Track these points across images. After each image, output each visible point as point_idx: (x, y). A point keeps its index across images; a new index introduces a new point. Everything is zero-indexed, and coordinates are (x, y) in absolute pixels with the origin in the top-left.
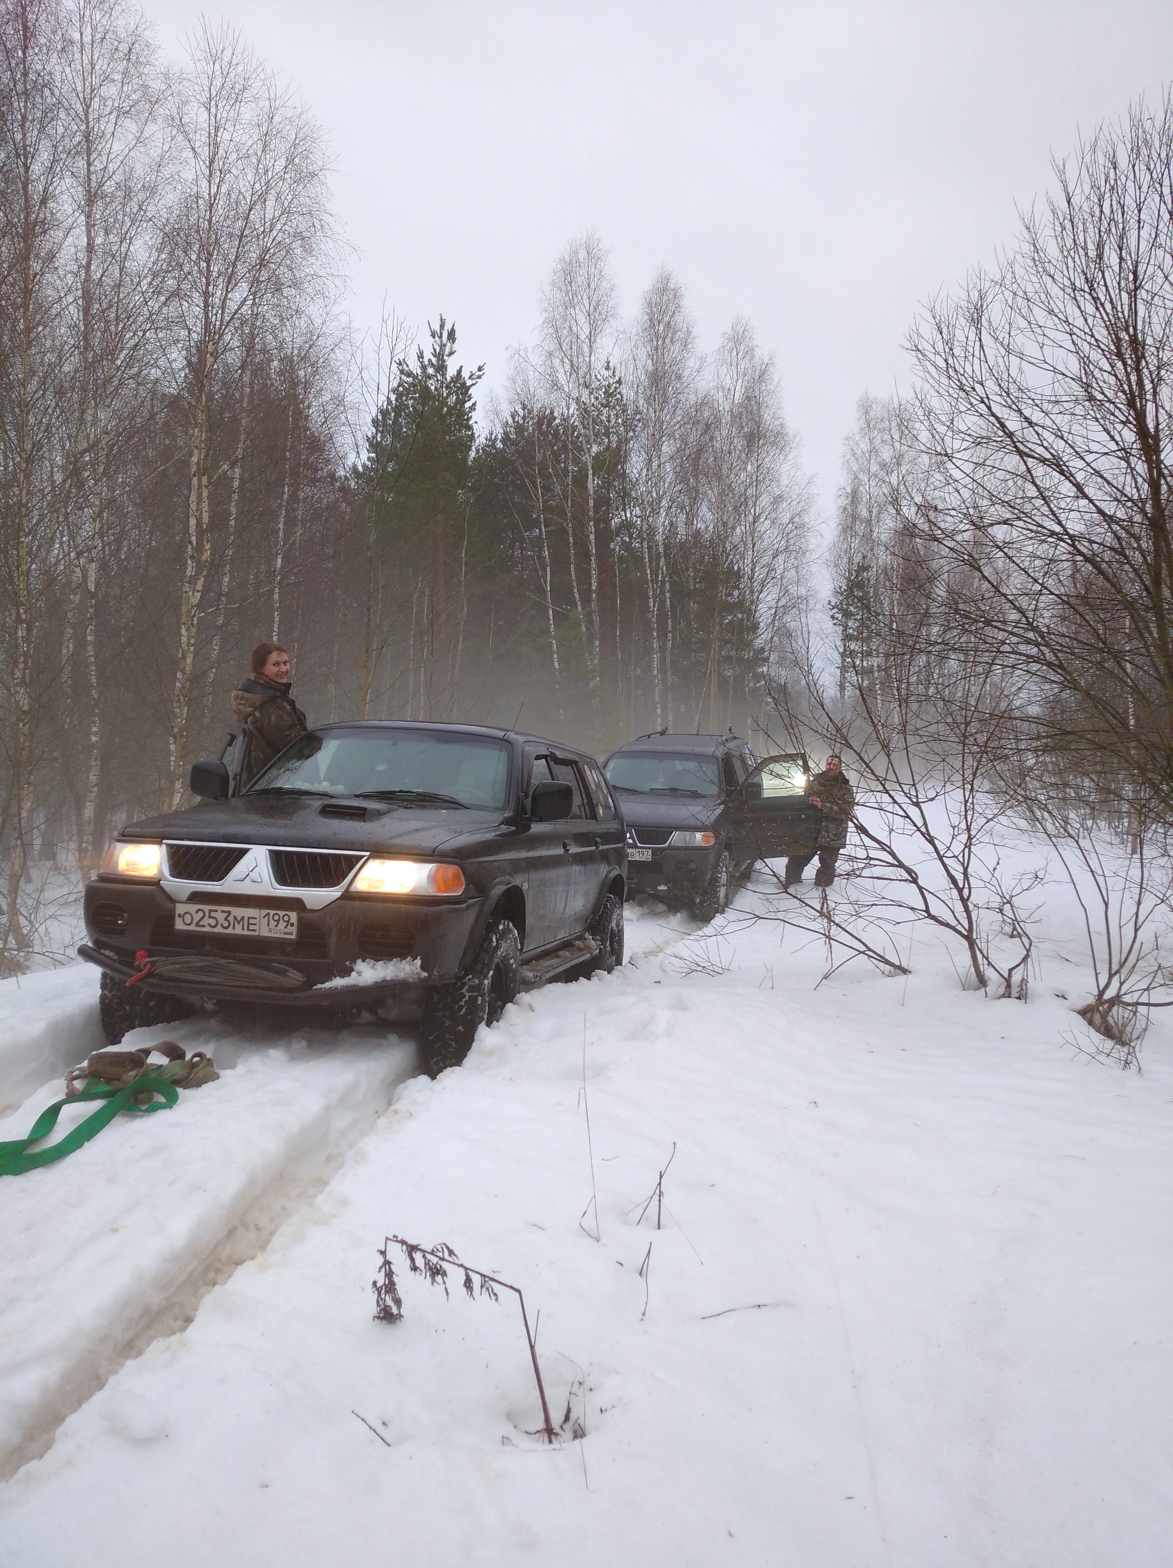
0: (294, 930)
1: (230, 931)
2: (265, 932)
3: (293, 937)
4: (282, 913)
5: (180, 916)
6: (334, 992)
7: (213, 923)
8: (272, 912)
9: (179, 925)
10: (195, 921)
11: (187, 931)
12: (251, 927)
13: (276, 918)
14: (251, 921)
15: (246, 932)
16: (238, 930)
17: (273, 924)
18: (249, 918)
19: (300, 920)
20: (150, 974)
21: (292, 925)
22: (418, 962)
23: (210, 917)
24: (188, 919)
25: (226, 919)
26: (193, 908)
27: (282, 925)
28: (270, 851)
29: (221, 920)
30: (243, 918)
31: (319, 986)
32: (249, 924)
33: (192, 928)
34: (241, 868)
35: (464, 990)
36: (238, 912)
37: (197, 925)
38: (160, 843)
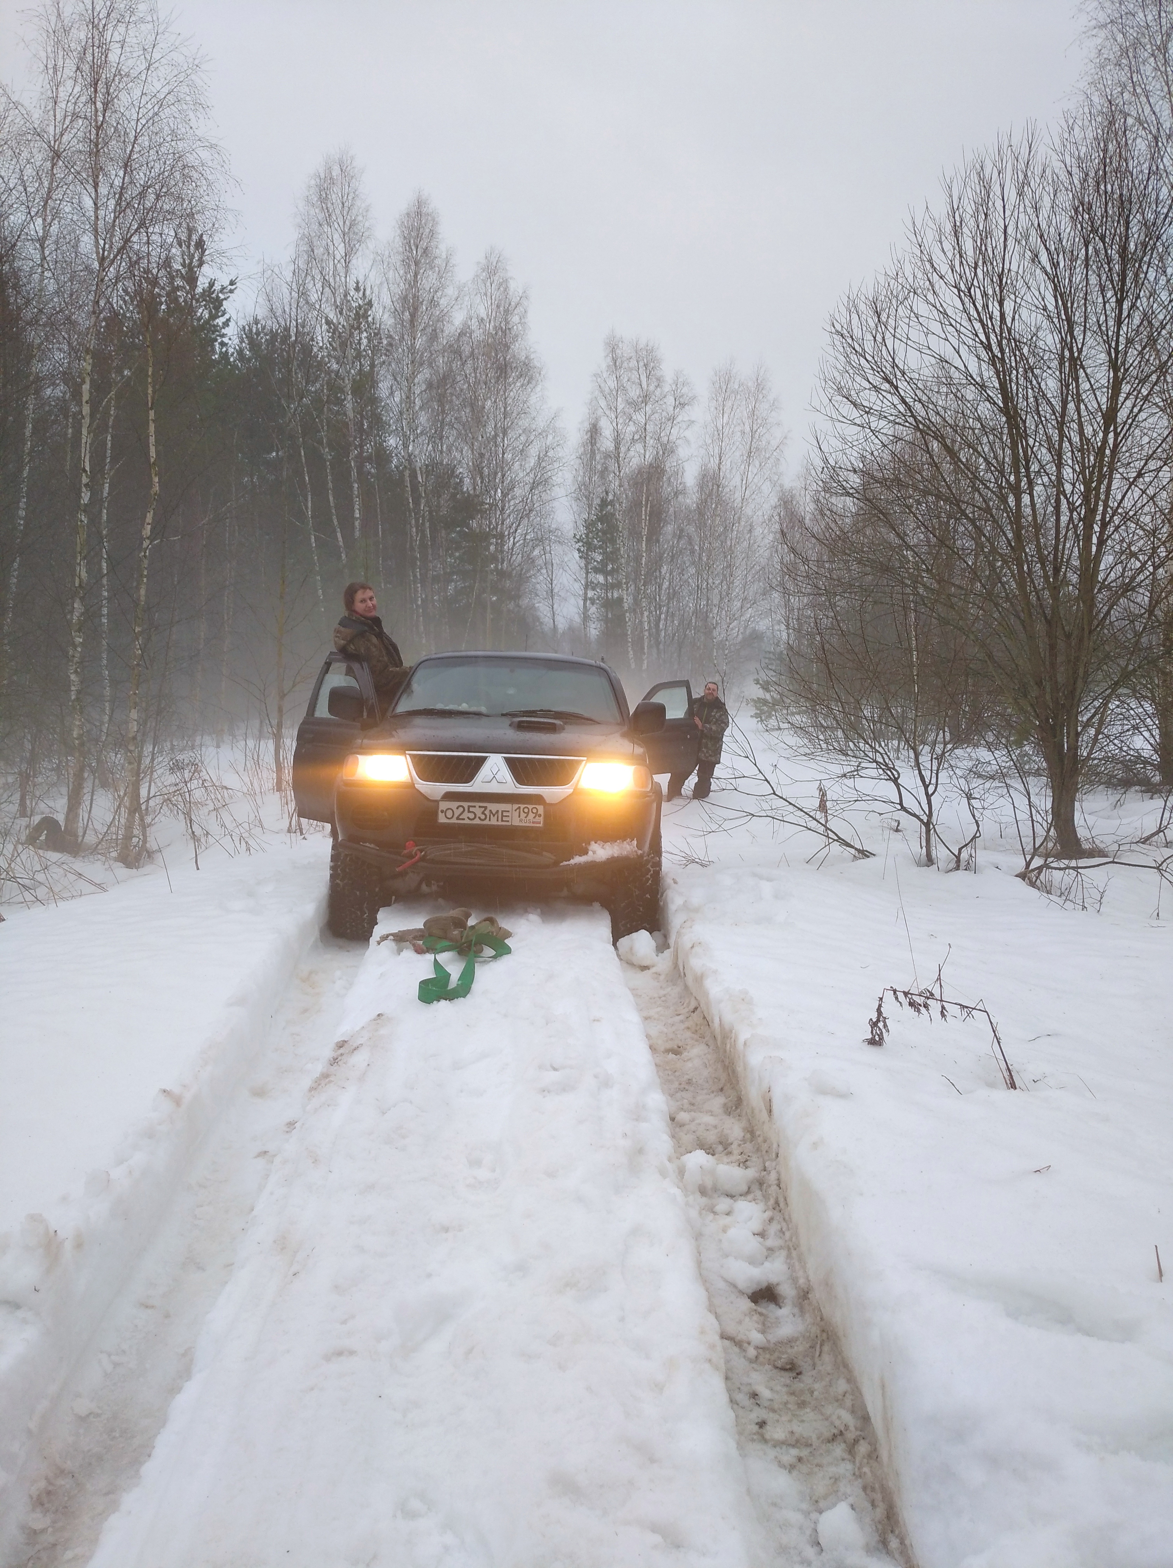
0: (541, 819)
1: (487, 822)
2: (516, 822)
3: (541, 825)
4: (530, 807)
5: (442, 811)
6: (580, 867)
7: (471, 816)
8: (522, 806)
9: (442, 819)
10: (456, 815)
11: (449, 824)
12: (504, 819)
13: (526, 810)
14: (505, 814)
15: (500, 823)
16: (494, 822)
17: (523, 815)
18: (503, 812)
19: (545, 812)
20: (423, 859)
21: (540, 816)
22: (635, 842)
23: (469, 812)
24: (449, 814)
25: (483, 813)
26: (454, 805)
27: (531, 816)
28: (505, 758)
29: (479, 814)
30: (498, 811)
31: (565, 863)
32: (502, 816)
33: (454, 821)
34: (485, 772)
35: (649, 866)
36: (493, 807)
37: (458, 818)
38: (405, 754)
